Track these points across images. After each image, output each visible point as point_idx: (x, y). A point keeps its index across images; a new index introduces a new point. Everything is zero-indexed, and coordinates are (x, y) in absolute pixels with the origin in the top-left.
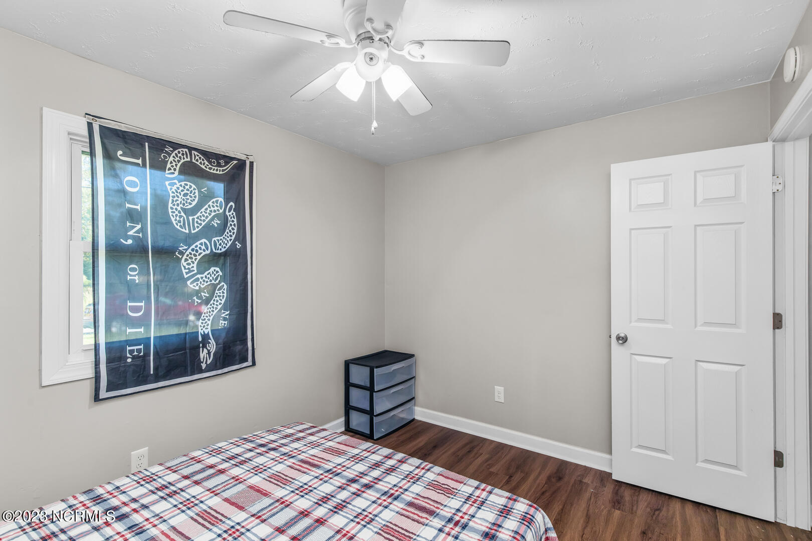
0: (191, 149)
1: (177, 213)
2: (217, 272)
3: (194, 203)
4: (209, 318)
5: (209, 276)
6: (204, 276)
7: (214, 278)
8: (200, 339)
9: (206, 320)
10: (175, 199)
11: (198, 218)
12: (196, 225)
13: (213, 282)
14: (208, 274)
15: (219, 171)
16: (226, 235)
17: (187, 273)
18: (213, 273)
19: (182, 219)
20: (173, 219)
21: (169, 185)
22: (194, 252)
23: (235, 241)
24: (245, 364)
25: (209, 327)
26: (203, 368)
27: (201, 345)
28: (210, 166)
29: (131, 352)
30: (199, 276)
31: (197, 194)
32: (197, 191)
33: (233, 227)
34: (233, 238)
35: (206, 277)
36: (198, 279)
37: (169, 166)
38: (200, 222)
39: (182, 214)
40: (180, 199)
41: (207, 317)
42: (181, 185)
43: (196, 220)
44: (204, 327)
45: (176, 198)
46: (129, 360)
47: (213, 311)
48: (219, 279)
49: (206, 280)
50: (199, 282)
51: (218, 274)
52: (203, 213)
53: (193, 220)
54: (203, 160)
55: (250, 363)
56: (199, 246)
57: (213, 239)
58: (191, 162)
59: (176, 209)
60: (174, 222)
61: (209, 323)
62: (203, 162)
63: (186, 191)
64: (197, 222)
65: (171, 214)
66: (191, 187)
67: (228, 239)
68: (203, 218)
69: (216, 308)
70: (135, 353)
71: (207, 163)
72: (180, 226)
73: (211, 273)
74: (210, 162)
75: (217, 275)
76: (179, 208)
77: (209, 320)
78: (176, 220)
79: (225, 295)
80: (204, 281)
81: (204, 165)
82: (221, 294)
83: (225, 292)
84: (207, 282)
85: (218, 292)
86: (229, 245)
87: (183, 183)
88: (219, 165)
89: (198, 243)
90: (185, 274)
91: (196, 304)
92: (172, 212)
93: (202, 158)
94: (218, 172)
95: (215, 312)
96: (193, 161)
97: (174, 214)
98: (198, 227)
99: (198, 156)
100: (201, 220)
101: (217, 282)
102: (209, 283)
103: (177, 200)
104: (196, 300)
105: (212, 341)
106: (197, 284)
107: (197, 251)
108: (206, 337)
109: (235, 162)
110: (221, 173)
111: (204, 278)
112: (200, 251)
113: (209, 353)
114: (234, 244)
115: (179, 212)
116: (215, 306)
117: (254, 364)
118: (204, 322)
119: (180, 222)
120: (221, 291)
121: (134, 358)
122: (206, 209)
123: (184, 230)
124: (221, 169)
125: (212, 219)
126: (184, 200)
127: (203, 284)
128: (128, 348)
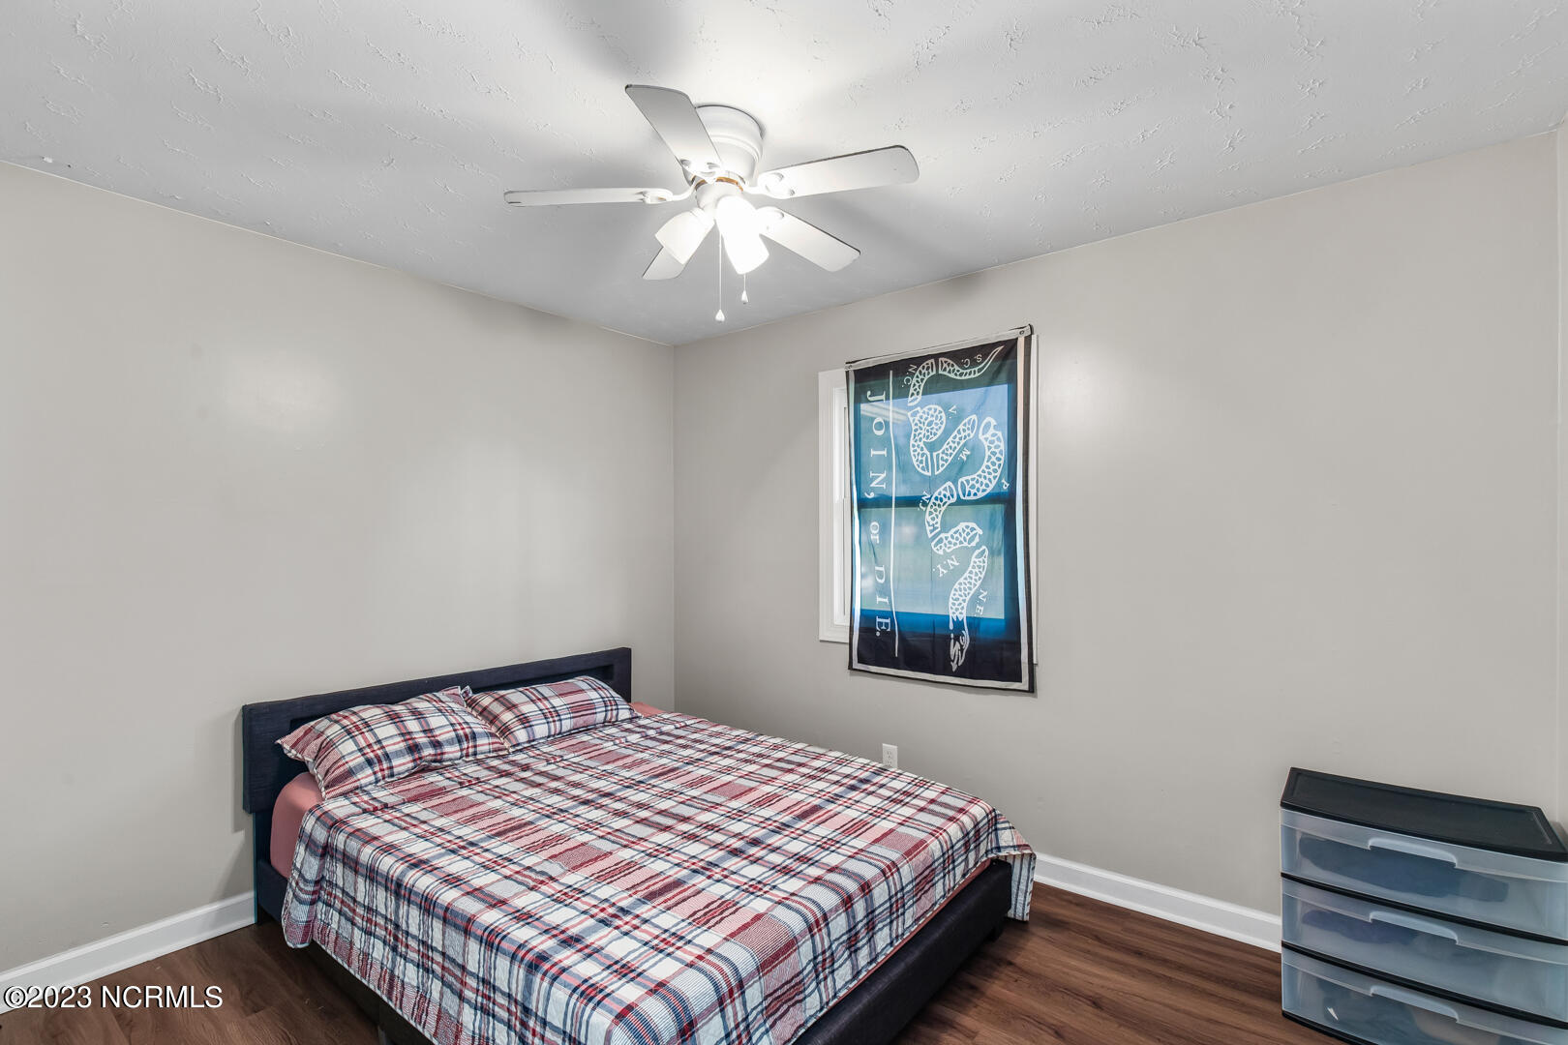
0: (936, 357)
1: (919, 450)
2: (973, 529)
3: (939, 433)
4: (964, 598)
5: (958, 535)
6: (949, 535)
7: (968, 538)
8: (951, 627)
9: (961, 601)
10: (917, 433)
11: (943, 453)
12: (941, 462)
13: (966, 544)
14: (955, 533)
15: (973, 373)
16: (984, 471)
17: (931, 531)
18: (964, 531)
19: (924, 459)
20: (914, 460)
21: (912, 416)
22: (939, 502)
23: (1000, 478)
24: (1015, 685)
25: (964, 611)
26: (954, 670)
27: (952, 636)
28: (961, 371)
29: (880, 624)
30: (943, 535)
31: (944, 419)
32: (943, 414)
33: (998, 455)
34: (998, 474)
35: (952, 537)
36: (941, 541)
37: (912, 390)
38: (945, 457)
39: (926, 451)
40: (923, 432)
41: (961, 596)
42: (924, 412)
43: (941, 455)
44: (957, 609)
45: (919, 431)
46: (878, 634)
47: (970, 589)
48: (977, 539)
49: (954, 541)
50: (942, 545)
51: (975, 532)
52: (951, 444)
53: (938, 455)
54: (953, 366)
55: (1024, 685)
56: (943, 492)
57: (960, 480)
58: (938, 375)
59: (918, 446)
60: (915, 464)
61: (965, 605)
62: (952, 369)
63: (930, 419)
64: (942, 458)
65: (912, 453)
66: (935, 410)
67: (991, 477)
68: (950, 451)
69: (975, 585)
70: (883, 627)
71: (956, 367)
72: (923, 468)
73: (961, 531)
74: (961, 365)
75: (972, 534)
76: (921, 444)
77: (964, 601)
78: (917, 461)
79: (986, 565)
80: (950, 543)
81: (953, 371)
82: (982, 564)
83: (986, 560)
84: (955, 544)
85: (977, 560)
86: (991, 486)
87: (926, 409)
88: (974, 363)
89: (941, 489)
90: (928, 532)
91: (941, 575)
92: (914, 451)
93: (952, 362)
94: (972, 376)
95: (974, 590)
96: (940, 372)
97: (916, 453)
98: (943, 465)
99: (946, 362)
100: (947, 454)
101: (973, 544)
102: (958, 545)
103: (920, 434)
104: (941, 570)
105: (966, 632)
106: (941, 547)
107: (941, 500)
108: (959, 625)
109: (1000, 348)
110: (977, 375)
111: (950, 539)
112: (945, 500)
113: (962, 650)
114: (999, 484)
115: (922, 449)
116: (973, 581)
117: (1032, 689)
118: (957, 603)
119: (921, 462)
120: (981, 559)
121: (882, 631)
122: (955, 437)
123: (926, 473)
124: (976, 369)
125: (961, 451)
126: (928, 431)
127: (949, 548)
128: (878, 620)
